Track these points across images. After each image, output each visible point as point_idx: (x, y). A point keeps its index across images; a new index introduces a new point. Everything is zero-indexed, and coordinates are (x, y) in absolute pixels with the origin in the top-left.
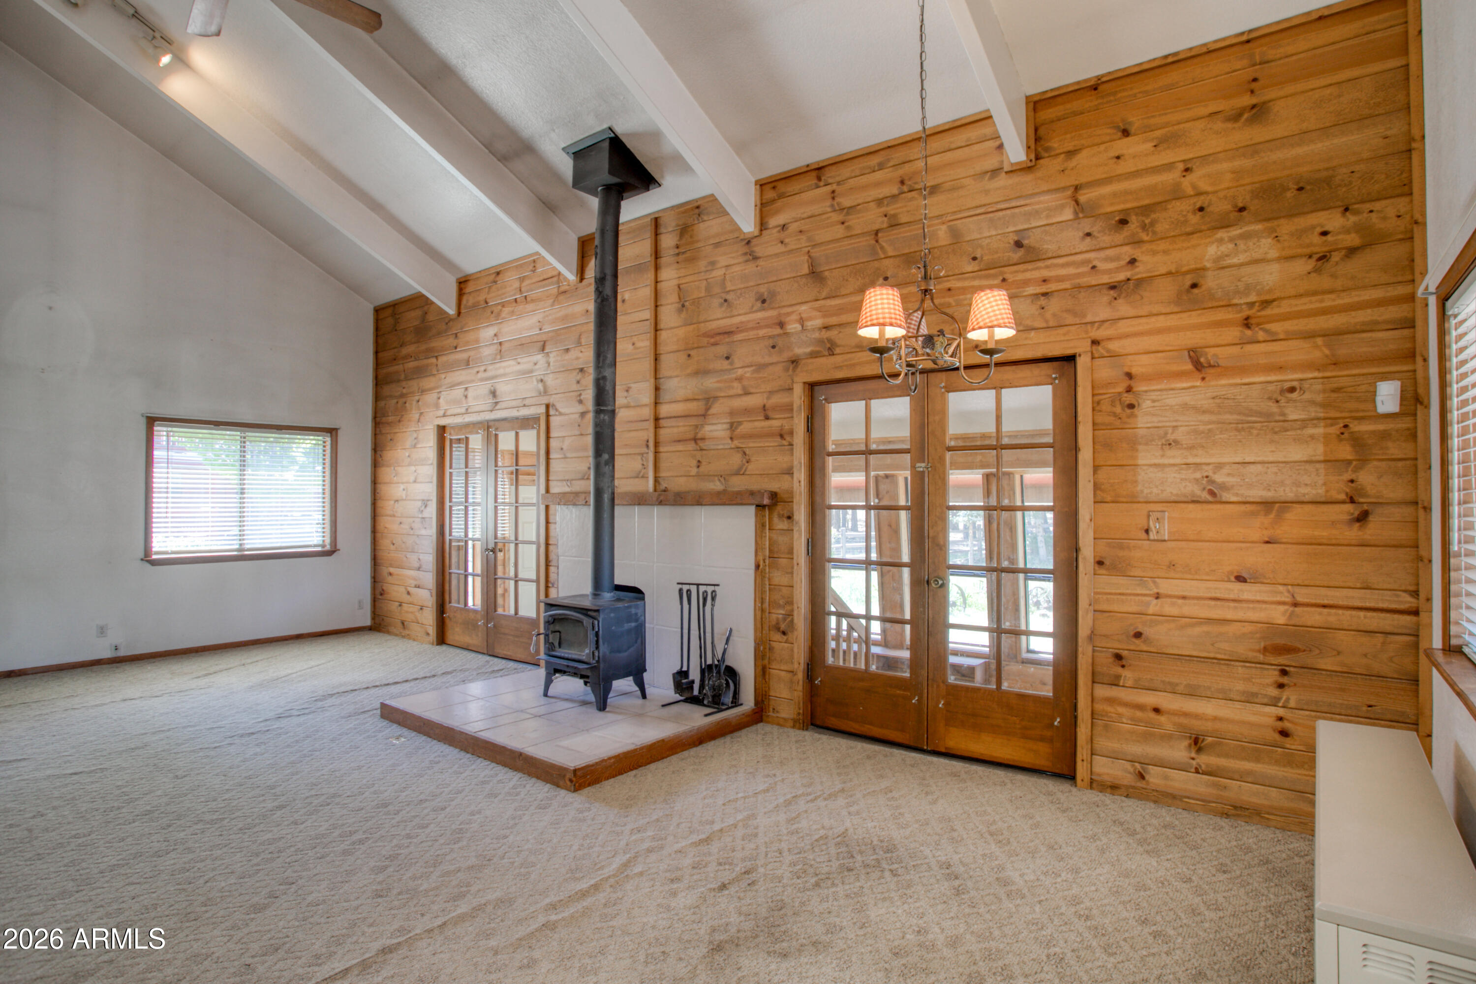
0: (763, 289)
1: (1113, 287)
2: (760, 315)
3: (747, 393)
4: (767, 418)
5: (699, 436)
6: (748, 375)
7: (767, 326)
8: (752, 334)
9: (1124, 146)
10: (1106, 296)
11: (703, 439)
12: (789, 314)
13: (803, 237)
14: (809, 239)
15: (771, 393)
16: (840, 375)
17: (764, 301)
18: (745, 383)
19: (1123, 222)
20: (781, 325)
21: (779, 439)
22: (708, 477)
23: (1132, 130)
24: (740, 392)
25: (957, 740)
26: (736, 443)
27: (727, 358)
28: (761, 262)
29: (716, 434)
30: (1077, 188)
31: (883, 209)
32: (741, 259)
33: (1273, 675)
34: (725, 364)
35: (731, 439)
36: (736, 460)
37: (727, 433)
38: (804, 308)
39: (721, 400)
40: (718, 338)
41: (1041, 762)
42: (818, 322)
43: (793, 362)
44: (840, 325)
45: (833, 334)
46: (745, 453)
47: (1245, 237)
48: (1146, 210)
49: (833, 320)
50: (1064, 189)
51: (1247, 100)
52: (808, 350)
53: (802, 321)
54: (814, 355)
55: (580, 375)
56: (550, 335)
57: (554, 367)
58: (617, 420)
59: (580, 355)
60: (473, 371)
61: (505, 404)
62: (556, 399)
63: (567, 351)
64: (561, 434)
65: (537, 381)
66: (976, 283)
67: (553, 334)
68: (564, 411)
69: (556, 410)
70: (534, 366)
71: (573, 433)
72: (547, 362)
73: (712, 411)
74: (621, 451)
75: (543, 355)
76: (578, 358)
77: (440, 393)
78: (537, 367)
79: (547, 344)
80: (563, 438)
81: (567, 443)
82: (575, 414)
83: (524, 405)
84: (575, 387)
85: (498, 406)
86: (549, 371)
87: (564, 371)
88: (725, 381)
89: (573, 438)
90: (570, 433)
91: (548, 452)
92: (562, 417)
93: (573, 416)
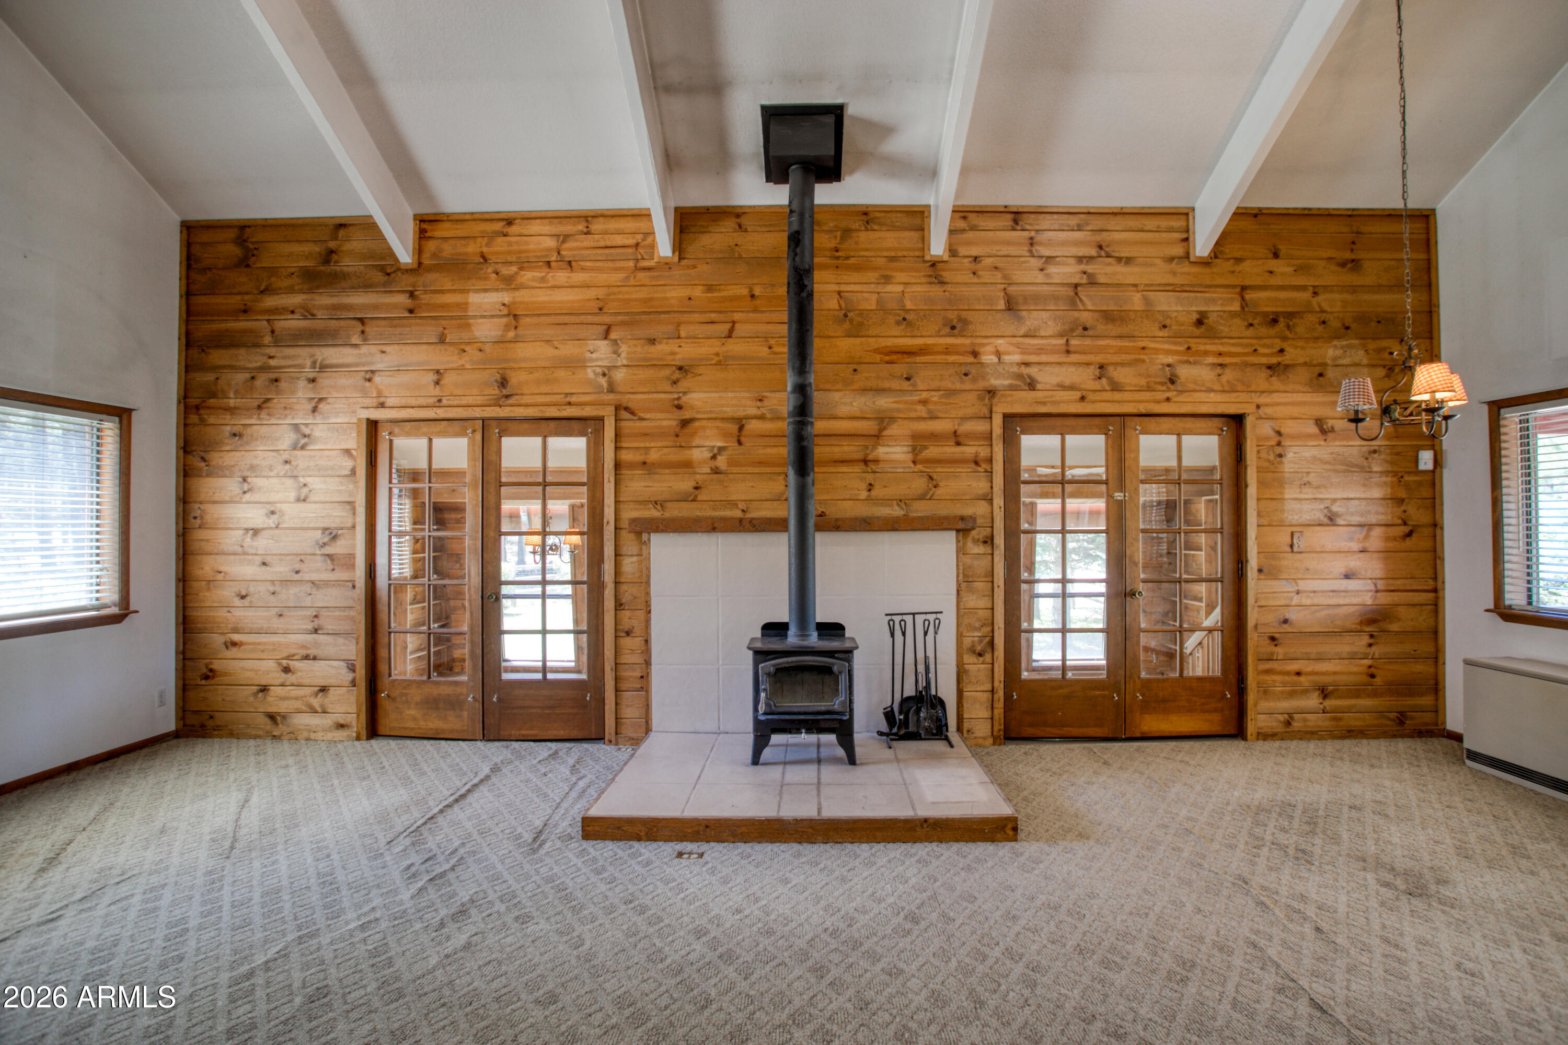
0: (952, 315)
1: (1269, 367)
2: (951, 341)
3: (934, 418)
4: (958, 444)
5: (870, 457)
6: (935, 399)
7: (957, 354)
8: (939, 358)
9: (1273, 264)
10: (1265, 373)
11: (876, 461)
12: (983, 345)
13: (999, 274)
14: (1005, 277)
15: (964, 419)
16: (1043, 410)
17: (953, 328)
18: (931, 407)
19: (1275, 321)
20: (975, 354)
21: (974, 466)
22: (886, 501)
23: (1281, 254)
24: (924, 415)
25: (1152, 723)
26: (920, 467)
27: (908, 379)
28: (949, 288)
29: (894, 457)
30: (1244, 288)
31: (1083, 267)
32: (924, 280)
33: (1366, 639)
34: (906, 385)
35: (914, 462)
36: (920, 484)
37: (910, 457)
38: (1000, 341)
39: (900, 422)
40: (894, 357)
41: (1216, 729)
42: (1017, 358)
43: (989, 392)
44: (1039, 363)
45: (1032, 370)
46: (931, 478)
47: (1350, 346)
48: (1290, 315)
49: (1032, 358)
50: (1234, 286)
51: (1348, 255)
52: (1006, 382)
53: (998, 354)
54: (1013, 388)
55: (677, 375)
56: (620, 318)
57: (627, 359)
58: (744, 432)
59: (677, 350)
60: (452, 348)
61: (527, 399)
62: (633, 400)
63: (652, 341)
64: (642, 445)
65: (596, 374)
66: (1166, 347)
67: (626, 318)
68: (648, 416)
69: (633, 413)
70: (588, 355)
71: (664, 444)
72: (615, 352)
73: (885, 433)
74: (751, 470)
75: (605, 342)
76: (673, 353)
77: (373, 372)
78: (594, 356)
79: (613, 328)
80: (647, 449)
81: (654, 456)
82: (669, 421)
83: (569, 404)
84: (668, 388)
85: (510, 401)
86: (619, 364)
87: (647, 366)
88: (906, 402)
89: (666, 450)
90: (659, 444)
91: (617, 466)
92: (645, 423)
93: (665, 423)
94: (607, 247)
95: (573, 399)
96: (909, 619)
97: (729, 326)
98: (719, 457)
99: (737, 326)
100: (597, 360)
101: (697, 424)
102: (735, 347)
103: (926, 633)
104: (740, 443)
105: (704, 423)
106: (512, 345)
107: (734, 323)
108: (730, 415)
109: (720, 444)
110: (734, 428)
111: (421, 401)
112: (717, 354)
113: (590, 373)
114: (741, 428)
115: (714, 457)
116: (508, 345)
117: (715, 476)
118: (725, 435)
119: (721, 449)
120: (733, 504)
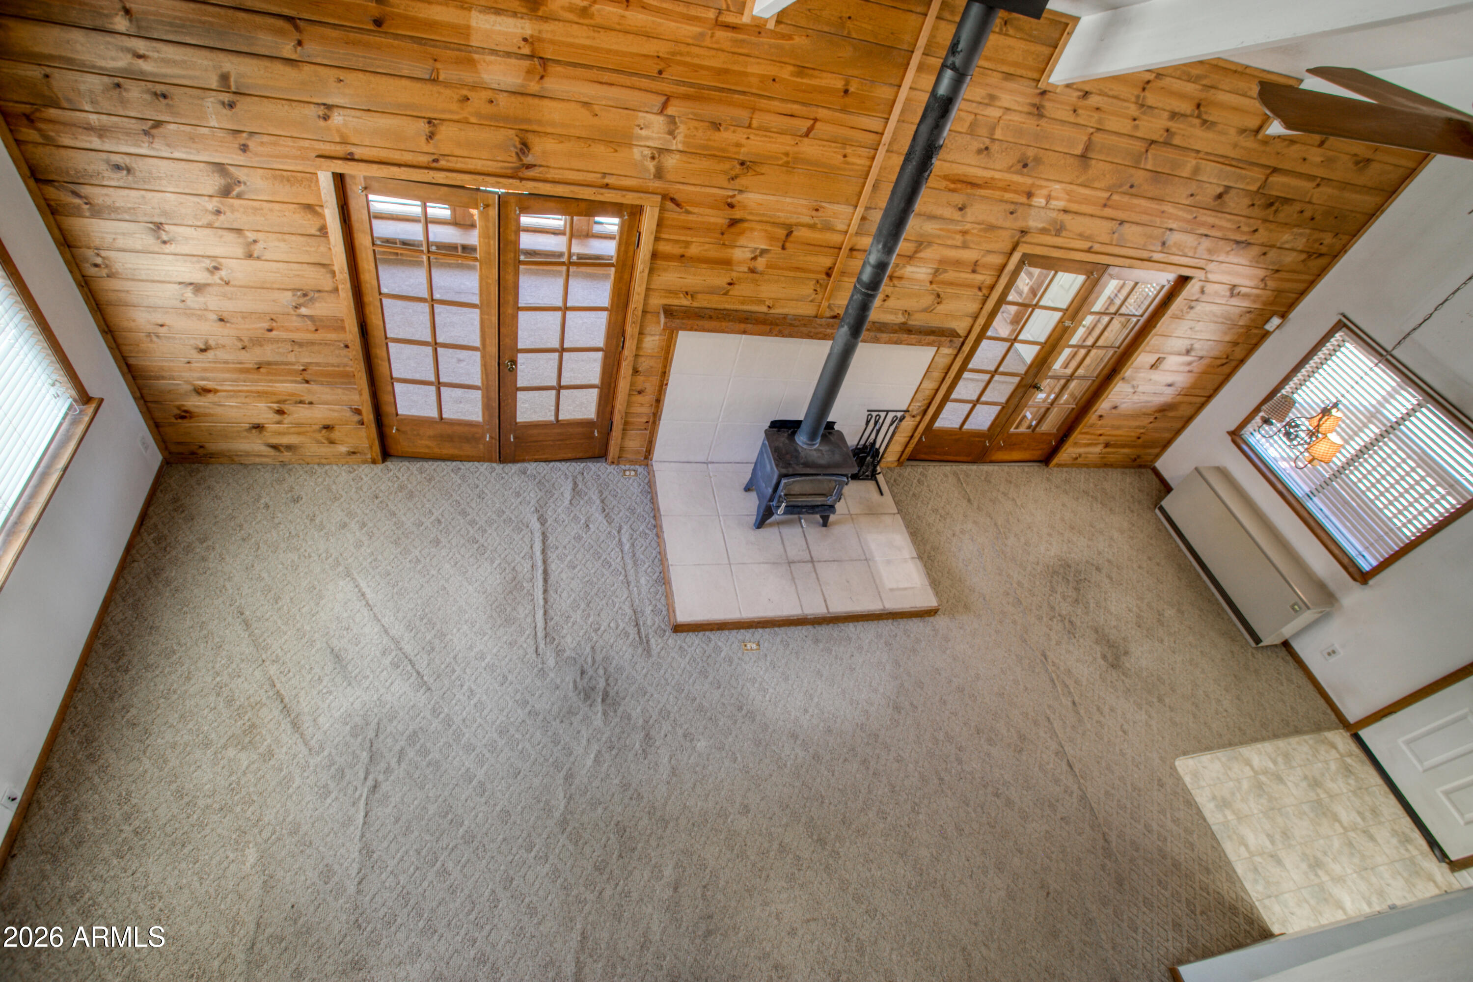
0: (1031, 153)
1: (1237, 243)
2: (1017, 178)
3: (965, 246)
4: (974, 271)
5: (899, 274)
6: (975, 231)
7: (1016, 192)
8: (997, 194)
9: (1313, 152)
10: (1230, 247)
11: (900, 278)
12: (1041, 187)
13: (1096, 115)
14: (1100, 121)
15: (990, 252)
16: (1055, 254)
18: (969, 237)
19: (1271, 204)
20: (1030, 195)
21: (976, 290)
22: (894, 312)
24: (959, 244)
25: (1000, 455)
26: (934, 286)
27: (961, 209)
28: (1043, 122)
29: (916, 276)
30: (1274, 171)
31: (1170, 124)
32: (1026, 108)
33: (1152, 419)
34: (957, 215)
35: (931, 283)
36: (928, 300)
37: (930, 277)
38: (1057, 186)
39: (935, 247)
40: (959, 186)
41: (1034, 458)
42: (1061, 204)
43: (1022, 232)
44: (1076, 213)
45: (1067, 218)
46: (938, 296)
47: (1301, 234)
48: (1286, 201)
49: (1074, 207)
52: (1041, 225)
53: (1049, 198)
54: (1044, 231)
55: (738, 169)
56: (683, 89)
57: (684, 143)
58: (791, 239)
59: (744, 141)
60: (448, 92)
61: (552, 174)
62: (681, 191)
63: (716, 126)
64: (683, 238)
65: (644, 156)
66: (1180, 213)
67: (691, 91)
68: (695, 210)
69: (678, 205)
70: (637, 130)
71: (707, 240)
72: (671, 133)
73: (918, 255)
74: (786, 273)
75: (661, 119)
76: (738, 145)
77: (329, 107)
78: (644, 133)
79: (673, 102)
80: (687, 244)
81: (694, 250)
82: (718, 219)
83: (607, 186)
84: (725, 184)
85: (530, 173)
86: (674, 148)
87: (705, 156)
88: (948, 231)
89: (707, 246)
90: (702, 240)
91: (655, 255)
92: (691, 218)
93: (712, 220)
95: (608, 180)
96: (883, 414)
97: (811, 122)
98: (759, 259)
99: (818, 125)
100: (648, 138)
101: (746, 225)
102: (810, 149)
103: (891, 425)
104: (783, 248)
105: (753, 225)
106: (536, 101)
107: (816, 120)
108: (782, 220)
109: (763, 247)
110: (781, 233)
111: (408, 157)
112: (787, 154)
113: (637, 153)
114: (789, 234)
115: (754, 258)
116: (530, 100)
117: (751, 275)
118: (772, 238)
119: (763, 252)
120: (761, 302)
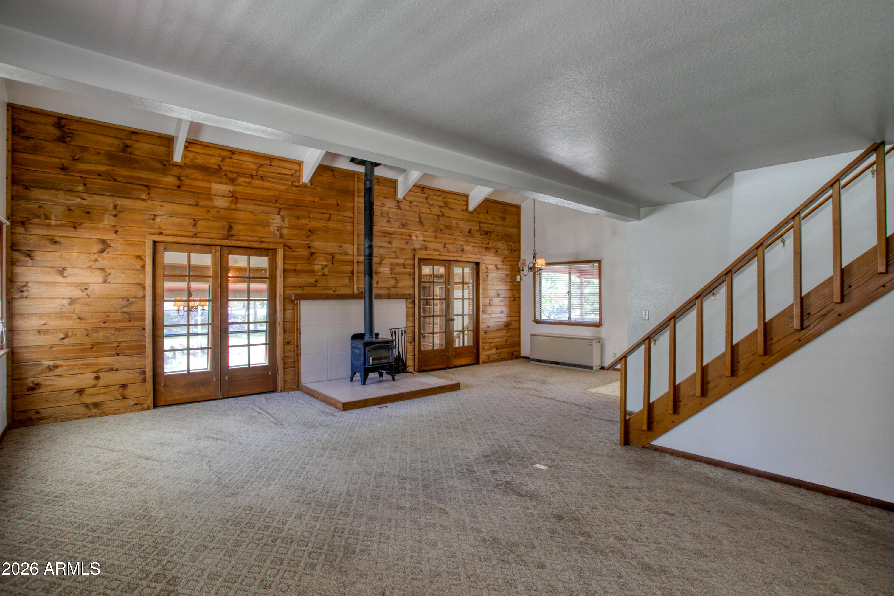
0: (403, 221)
1: (486, 248)
2: (403, 230)
3: (397, 258)
4: (405, 268)
5: (378, 271)
6: (398, 251)
7: (405, 235)
8: (399, 237)
9: (487, 216)
10: (484, 250)
11: (379, 273)
12: (412, 233)
13: (417, 208)
14: (419, 210)
15: (406, 259)
16: (429, 257)
17: (404, 226)
18: (397, 254)
19: (487, 234)
20: (410, 236)
21: (409, 276)
22: (383, 288)
23: (489, 213)
24: (395, 257)
25: (457, 362)
26: (393, 276)
27: (390, 243)
28: (402, 211)
29: (385, 272)
30: (480, 222)
31: (441, 209)
32: (395, 207)
33: (505, 331)
34: (389, 246)
35: (391, 274)
36: (393, 282)
37: (390, 272)
38: (417, 232)
39: (387, 259)
40: (386, 234)
41: (472, 362)
42: (422, 239)
43: (414, 250)
44: (428, 241)
45: (426, 243)
46: (396, 280)
47: (503, 243)
48: (491, 232)
49: (426, 239)
50: (477, 221)
51: (503, 216)
52: (419, 247)
53: (417, 237)
54: (421, 249)
55: (309, 233)
56: (285, 206)
57: (289, 224)
58: (334, 259)
59: (309, 223)
60: (202, 209)
61: (242, 238)
62: (291, 242)
63: (298, 218)
64: (294, 262)
65: (275, 230)
66: (461, 239)
67: (288, 206)
68: (297, 250)
69: (290, 248)
70: (271, 220)
71: (304, 262)
72: (283, 221)
73: (383, 262)
74: (336, 275)
75: (279, 216)
76: (307, 224)
77: (156, 216)
78: (274, 221)
79: (282, 210)
80: (296, 264)
81: (299, 267)
82: (305, 253)
83: (262, 242)
84: (305, 238)
85: (233, 238)
86: (285, 226)
87: (297, 229)
88: (389, 252)
89: (304, 265)
90: (301, 262)
91: (285, 270)
92: (295, 253)
93: (304, 253)
94: (279, 173)
95: (263, 240)
96: (396, 330)
97: (329, 215)
98: (325, 269)
99: (332, 216)
100: (275, 223)
101: (316, 255)
102: (331, 224)
103: (402, 335)
104: (333, 264)
105: (319, 255)
106: (234, 211)
107: (331, 214)
108: (329, 252)
109: (325, 264)
110: (330, 257)
111: (185, 233)
112: (324, 227)
113: (272, 229)
114: (333, 258)
115: (323, 269)
116: (232, 211)
117: (324, 277)
118: (327, 260)
119: (326, 266)
120: (330, 288)
